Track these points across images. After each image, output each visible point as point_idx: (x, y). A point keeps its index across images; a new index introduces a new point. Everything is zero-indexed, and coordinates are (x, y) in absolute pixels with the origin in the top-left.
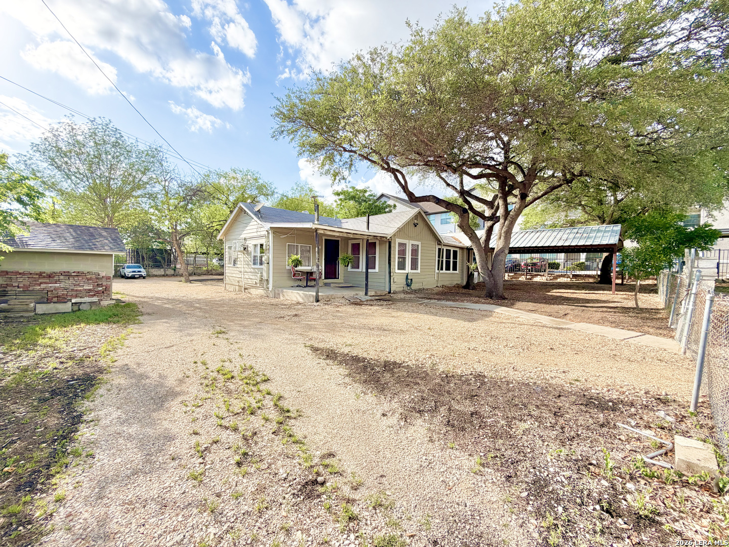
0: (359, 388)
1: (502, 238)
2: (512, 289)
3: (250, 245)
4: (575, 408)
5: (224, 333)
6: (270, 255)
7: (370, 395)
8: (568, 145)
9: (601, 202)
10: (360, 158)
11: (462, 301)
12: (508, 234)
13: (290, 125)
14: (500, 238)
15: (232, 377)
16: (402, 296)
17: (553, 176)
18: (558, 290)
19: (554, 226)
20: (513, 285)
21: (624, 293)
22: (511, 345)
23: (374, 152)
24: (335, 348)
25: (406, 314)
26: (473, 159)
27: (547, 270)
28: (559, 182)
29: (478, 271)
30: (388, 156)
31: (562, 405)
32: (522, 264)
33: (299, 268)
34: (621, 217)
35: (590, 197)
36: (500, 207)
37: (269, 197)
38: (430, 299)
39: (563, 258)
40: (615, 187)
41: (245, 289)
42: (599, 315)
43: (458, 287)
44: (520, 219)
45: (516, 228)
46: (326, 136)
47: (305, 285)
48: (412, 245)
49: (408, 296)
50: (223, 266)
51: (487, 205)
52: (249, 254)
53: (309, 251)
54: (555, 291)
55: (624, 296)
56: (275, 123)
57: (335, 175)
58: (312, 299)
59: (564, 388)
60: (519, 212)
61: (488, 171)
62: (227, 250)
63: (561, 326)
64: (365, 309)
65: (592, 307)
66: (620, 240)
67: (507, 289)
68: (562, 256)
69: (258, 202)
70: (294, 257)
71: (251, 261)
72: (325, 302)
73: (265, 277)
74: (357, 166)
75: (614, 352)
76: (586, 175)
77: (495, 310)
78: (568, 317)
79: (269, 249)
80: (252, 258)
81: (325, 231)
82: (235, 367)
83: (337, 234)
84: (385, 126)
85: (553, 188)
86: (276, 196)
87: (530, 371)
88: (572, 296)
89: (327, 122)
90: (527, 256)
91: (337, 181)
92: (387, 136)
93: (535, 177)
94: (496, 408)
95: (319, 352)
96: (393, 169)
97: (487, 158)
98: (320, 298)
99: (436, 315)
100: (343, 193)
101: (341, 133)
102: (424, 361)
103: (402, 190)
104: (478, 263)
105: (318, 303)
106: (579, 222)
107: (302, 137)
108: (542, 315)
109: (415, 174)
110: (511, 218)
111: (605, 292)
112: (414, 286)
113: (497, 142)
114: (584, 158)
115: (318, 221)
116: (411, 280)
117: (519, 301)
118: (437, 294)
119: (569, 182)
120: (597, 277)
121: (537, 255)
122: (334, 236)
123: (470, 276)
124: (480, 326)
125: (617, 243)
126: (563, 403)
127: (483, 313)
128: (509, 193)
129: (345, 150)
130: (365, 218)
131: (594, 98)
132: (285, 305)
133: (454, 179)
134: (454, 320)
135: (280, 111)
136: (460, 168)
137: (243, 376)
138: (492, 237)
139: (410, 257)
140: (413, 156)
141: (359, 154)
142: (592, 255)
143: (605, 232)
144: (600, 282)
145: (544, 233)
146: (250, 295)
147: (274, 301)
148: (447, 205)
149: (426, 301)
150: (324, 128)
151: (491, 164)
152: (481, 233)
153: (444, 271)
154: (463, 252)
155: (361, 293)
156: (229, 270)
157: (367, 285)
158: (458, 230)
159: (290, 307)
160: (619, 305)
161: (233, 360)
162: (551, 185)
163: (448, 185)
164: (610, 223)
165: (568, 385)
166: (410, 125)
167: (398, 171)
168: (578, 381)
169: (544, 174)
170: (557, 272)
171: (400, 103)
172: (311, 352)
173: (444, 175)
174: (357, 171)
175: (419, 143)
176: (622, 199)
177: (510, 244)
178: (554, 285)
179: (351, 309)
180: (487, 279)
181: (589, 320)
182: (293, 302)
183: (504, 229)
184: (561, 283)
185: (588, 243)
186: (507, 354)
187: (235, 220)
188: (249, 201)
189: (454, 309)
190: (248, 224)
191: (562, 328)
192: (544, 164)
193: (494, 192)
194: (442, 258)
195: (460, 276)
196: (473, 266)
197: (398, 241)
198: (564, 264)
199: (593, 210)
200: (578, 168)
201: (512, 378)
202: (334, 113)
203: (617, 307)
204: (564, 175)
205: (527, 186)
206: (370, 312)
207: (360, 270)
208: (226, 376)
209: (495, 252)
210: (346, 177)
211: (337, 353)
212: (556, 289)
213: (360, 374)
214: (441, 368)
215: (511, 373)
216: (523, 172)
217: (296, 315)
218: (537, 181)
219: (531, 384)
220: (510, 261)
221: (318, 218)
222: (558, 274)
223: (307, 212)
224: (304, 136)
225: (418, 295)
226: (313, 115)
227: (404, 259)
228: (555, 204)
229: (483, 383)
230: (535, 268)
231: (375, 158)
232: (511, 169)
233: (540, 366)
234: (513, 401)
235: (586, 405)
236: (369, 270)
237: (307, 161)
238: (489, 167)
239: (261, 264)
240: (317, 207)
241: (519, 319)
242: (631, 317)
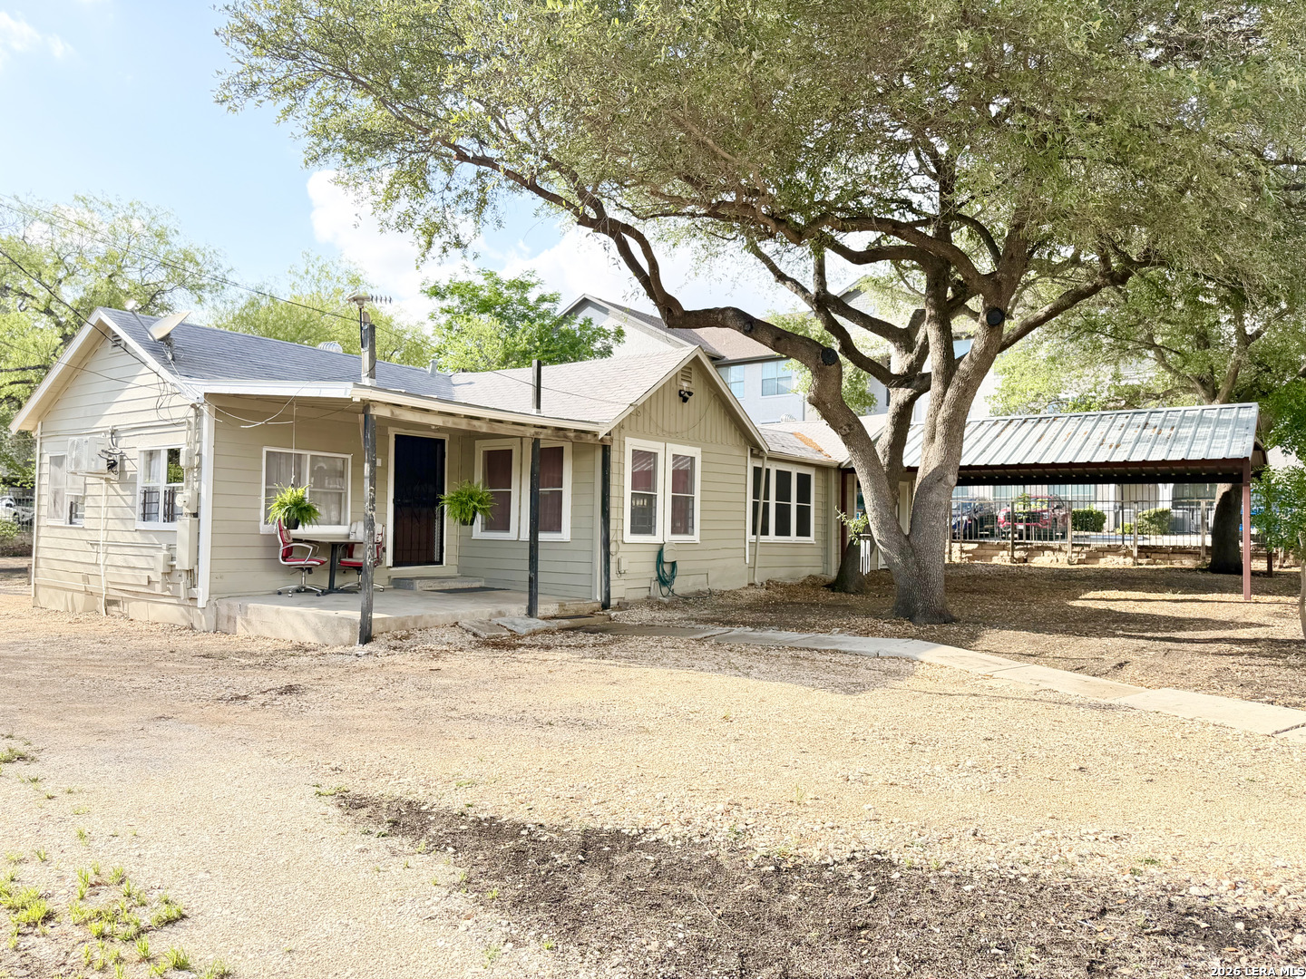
0: (497, 924)
1: (939, 439)
2: (973, 592)
3: (129, 454)
4: (1144, 945)
5: (22, 758)
6: (201, 488)
7: (533, 946)
8: (1110, 176)
9: (1204, 340)
10: (511, 182)
11: (827, 629)
12: (955, 427)
13: (281, 68)
14: (933, 438)
15: (48, 917)
16: (645, 615)
17: (1075, 261)
18: (1100, 594)
19: (1083, 405)
20: (975, 578)
21: (1276, 598)
22: (969, 763)
23: (556, 166)
24: (419, 795)
25: (657, 674)
26: (852, 204)
27: (1071, 533)
28: (1089, 278)
29: (871, 538)
30: (597, 184)
31: (1110, 938)
32: (1001, 515)
33: (304, 531)
34: (1256, 384)
35: (1176, 323)
36: (931, 348)
37: (206, 295)
38: (730, 623)
39: (1112, 498)
40: (1237, 299)
41: (110, 603)
42: (1211, 664)
43: (814, 585)
44: (991, 383)
45: (980, 408)
46: (400, 107)
47: (326, 585)
48: (675, 457)
49: (661, 616)
50: (30, 523)
51: (894, 341)
52: (127, 482)
53: (342, 474)
54: (1091, 594)
55: (1276, 608)
56: (232, 59)
57: (431, 231)
58: (346, 634)
59: (1116, 887)
60: (983, 364)
61: (895, 241)
62: (45, 469)
63: (1108, 701)
64: (527, 662)
65: (1192, 641)
66: (1257, 447)
67: (956, 591)
68: (1109, 491)
69: (164, 308)
70: (289, 495)
71: (133, 508)
72: (393, 643)
73: (183, 562)
74: (501, 209)
75: (1249, 773)
76: (1162, 264)
77: (921, 657)
78: (1129, 671)
79: (199, 467)
80: (140, 498)
81: (398, 411)
82: (61, 878)
83: (437, 421)
84: (587, 92)
85: (1075, 297)
86: (231, 293)
87: (1023, 840)
88: (1138, 610)
89: (405, 64)
90: (1014, 491)
91: (436, 250)
92: (594, 121)
93: (1026, 262)
94: (923, 962)
95: (364, 812)
96: (614, 223)
97: (892, 201)
98: (376, 628)
99: (747, 675)
100: (455, 289)
101: (449, 101)
102: (710, 824)
103: (643, 290)
104: (871, 514)
105: (368, 647)
106: (1151, 395)
107: (321, 107)
108: (1056, 667)
109: (683, 243)
110: (963, 379)
111: (1226, 597)
112: (681, 585)
113: (918, 155)
114: (1151, 215)
115: (372, 375)
116: (674, 564)
117: (992, 626)
118: (751, 608)
119: (1118, 279)
120: (1203, 553)
121: (1041, 490)
122: (427, 427)
123: (849, 553)
124: (879, 705)
125: (1249, 454)
126: (1113, 931)
127: (887, 665)
128: (957, 306)
129: (463, 157)
130: (528, 373)
131: (1171, 53)
132: (253, 655)
133: (797, 261)
134: (803, 689)
135: (246, 21)
136: (814, 228)
137: (90, 908)
138: (910, 435)
139: (669, 494)
140: (677, 187)
141: (507, 173)
142: (1188, 489)
143: (1219, 423)
144: (1214, 568)
145: (1057, 425)
146: (124, 625)
147: (213, 643)
148: (779, 339)
149: (719, 630)
150: (395, 84)
151: (903, 220)
152: (877, 425)
153: (772, 537)
154: (826, 481)
155: (514, 611)
156: (50, 536)
157: (533, 582)
158: (814, 413)
159: (267, 662)
160: (1260, 633)
161: (55, 855)
162: (1071, 286)
163: (781, 277)
164: (1229, 399)
165: (1127, 877)
166: (664, 93)
167: (628, 229)
168: (1153, 862)
169: (1051, 254)
170: (1096, 540)
171: (630, 26)
172: (338, 811)
173: (768, 247)
174: (499, 222)
175: (690, 149)
176: (1258, 334)
177: (960, 456)
178: (1088, 578)
179: (481, 663)
180: (897, 560)
181: (1183, 681)
182: (281, 646)
183: (944, 413)
184: (1106, 570)
185: (1176, 455)
186: (958, 791)
187: (79, 366)
188: (131, 304)
189: (802, 654)
190: (123, 381)
191: (1110, 706)
192: (1047, 228)
193: (914, 302)
194: (767, 497)
195: (819, 552)
196: (854, 523)
197: (632, 444)
198: (1116, 515)
199: (1186, 361)
200: (1139, 240)
201: (969, 866)
202: (428, 39)
203: (1256, 641)
204: (1105, 260)
205: (1004, 287)
206: (543, 669)
207: (512, 535)
208: (23, 915)
209: (918, 480)
210: (464, 241)
211: (428, 813)
212: (1096, 588)
213: (500, 877)
214: (762, 844)
215: (970, 848)
216: (994, 250)
217: (290, 689)
218: (1033, 274)
219: (1024, 880)
220: (964, 505)
221: (372, 368)
222: (1100, 544)
223: (336, 348)
224: (328, 103)
225: (693, 612)
226: (357, 39)
227: (651, 499)
228: (1085, 340)
229: (886, 886)
230: (1036, 528)
231: (559, 186)
232: (961, 239)
233: (1050, 823)
234: (974, 937)
235: (1175, 935)
236: (542, 536)
237: (337, 182)
238: (896, 228)
239: (171, 515)
240: (369, 333)
241: (992, 682)
242: (1293, 667)
